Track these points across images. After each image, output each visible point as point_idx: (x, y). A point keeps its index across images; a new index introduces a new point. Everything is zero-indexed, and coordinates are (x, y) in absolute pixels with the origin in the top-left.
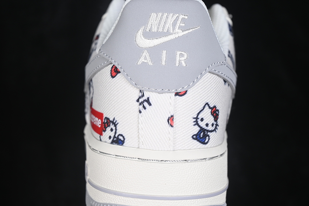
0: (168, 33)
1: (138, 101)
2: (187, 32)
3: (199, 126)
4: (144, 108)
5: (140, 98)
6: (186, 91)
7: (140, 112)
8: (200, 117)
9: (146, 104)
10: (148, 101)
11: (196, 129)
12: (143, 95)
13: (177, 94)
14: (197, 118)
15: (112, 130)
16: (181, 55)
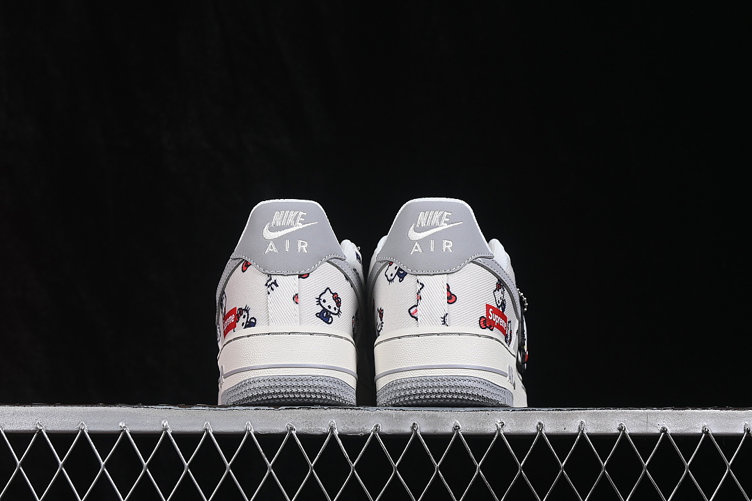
0: (290, 226)
1: (266, 285)
2: (307, 225)
3: (322, 306)
4: (273, 289)
5: (268, 281)
6: (309, 274)
7: (269, 293)
8: (322, 298)
9: (273, 286)
10: (275, 283)
11: (319, 309)
12: (271, 279)
13: (300, 276)
14: (319, 299)
15: (244, 317)
16: (302, 244)
